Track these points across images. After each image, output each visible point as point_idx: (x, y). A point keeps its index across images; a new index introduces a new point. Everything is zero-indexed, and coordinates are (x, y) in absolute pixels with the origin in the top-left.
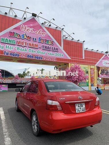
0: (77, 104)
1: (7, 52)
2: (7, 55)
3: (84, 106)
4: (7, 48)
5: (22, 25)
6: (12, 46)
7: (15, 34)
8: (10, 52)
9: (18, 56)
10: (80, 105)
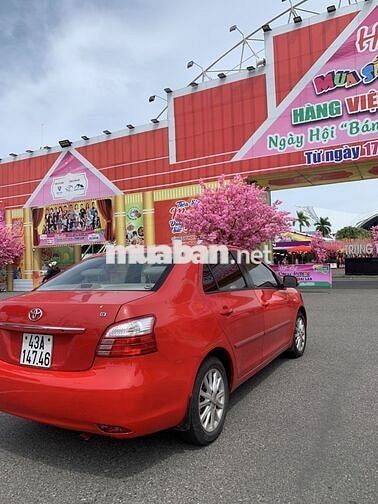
0: (29, 336)
1: (314, 152)
2: (315, 161)
3: (48, 347)
4: (314, 138)
5: (359, 31)
6: (329, 127)
7: (337, 76)
8: (325, 149)
9: (356, 156)
10: (34, 341)
